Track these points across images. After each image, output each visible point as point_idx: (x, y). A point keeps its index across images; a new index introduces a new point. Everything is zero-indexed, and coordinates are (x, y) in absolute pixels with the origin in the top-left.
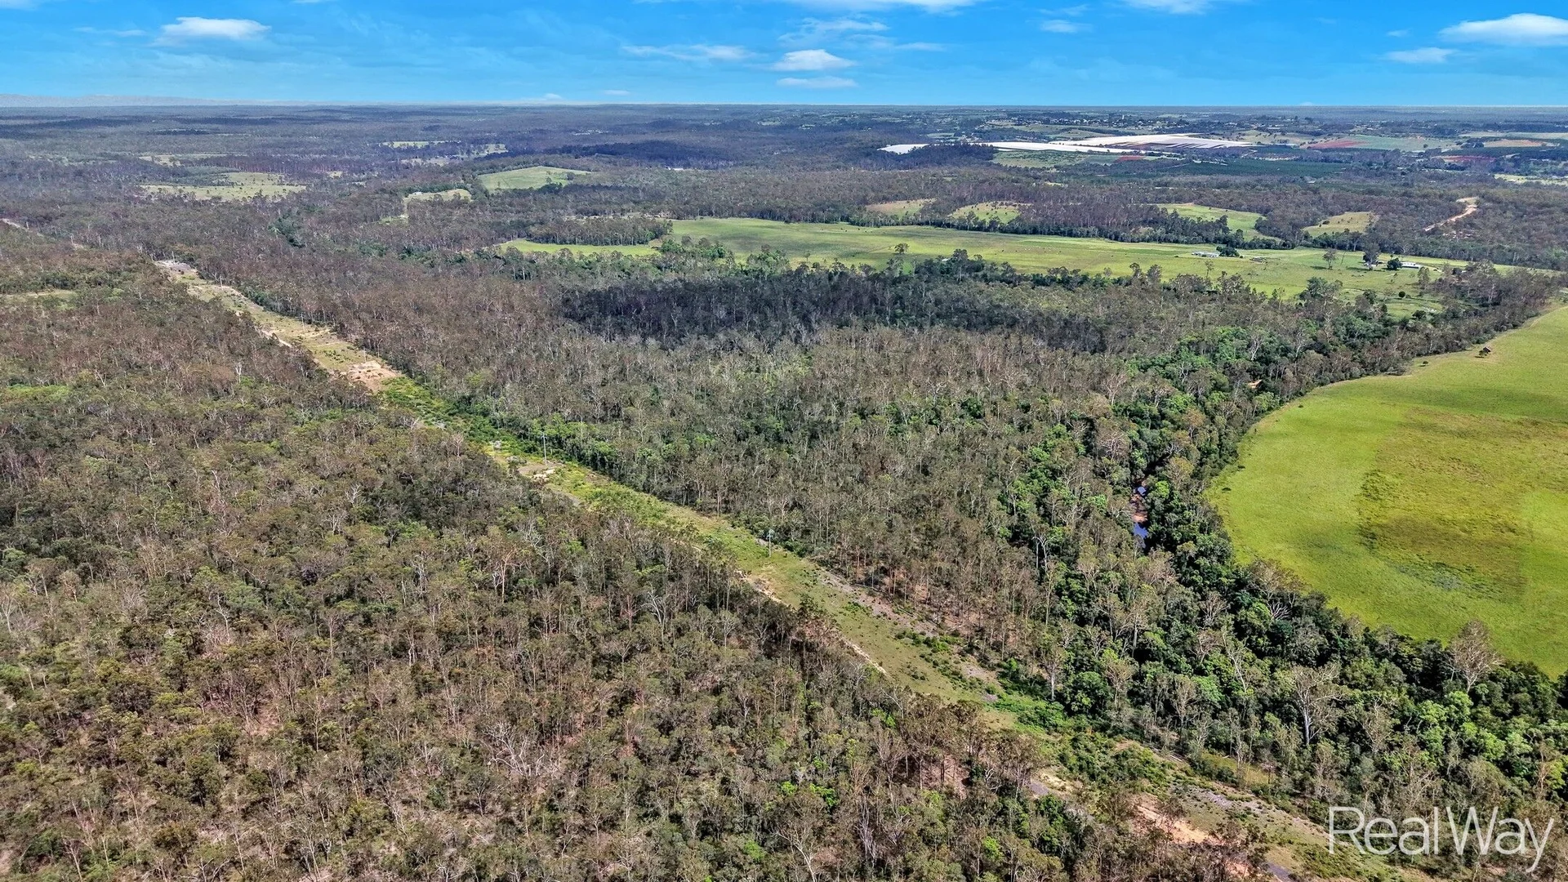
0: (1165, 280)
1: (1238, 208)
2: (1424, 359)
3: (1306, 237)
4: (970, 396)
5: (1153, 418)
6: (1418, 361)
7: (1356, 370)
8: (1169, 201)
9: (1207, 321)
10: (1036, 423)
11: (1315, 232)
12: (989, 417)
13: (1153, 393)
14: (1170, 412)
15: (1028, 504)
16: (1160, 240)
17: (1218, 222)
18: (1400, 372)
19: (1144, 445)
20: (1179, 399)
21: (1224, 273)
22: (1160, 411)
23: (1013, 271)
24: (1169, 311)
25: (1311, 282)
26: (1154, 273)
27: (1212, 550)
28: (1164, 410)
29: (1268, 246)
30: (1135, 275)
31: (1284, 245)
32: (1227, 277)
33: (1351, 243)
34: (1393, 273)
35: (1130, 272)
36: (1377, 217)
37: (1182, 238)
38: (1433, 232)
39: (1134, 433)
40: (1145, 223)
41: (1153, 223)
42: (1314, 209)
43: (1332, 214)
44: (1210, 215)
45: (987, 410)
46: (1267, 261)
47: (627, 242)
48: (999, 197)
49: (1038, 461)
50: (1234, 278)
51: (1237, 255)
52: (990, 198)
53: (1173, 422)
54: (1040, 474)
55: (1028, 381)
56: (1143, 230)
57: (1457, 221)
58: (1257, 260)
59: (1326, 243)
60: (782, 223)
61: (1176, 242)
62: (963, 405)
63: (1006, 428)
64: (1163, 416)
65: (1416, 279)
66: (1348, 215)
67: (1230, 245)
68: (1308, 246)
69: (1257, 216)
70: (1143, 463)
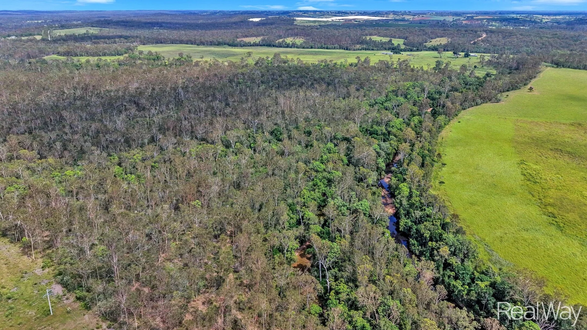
0: (372, 64)
1: (395, 37)
3: (425, 47)
4: (275, 127)
5: (384, 134)
6: (505, 94)
8: (367, 35)
9: (397, 80)
10: (315, 143)
11: (429, 44)
12: (286, 141)
13: (382, 120)
14: (394, 130)
15: (311, 214)
16: (366, 49)
17: (389, 42)
18: (498, 101)
19: (383, 154)
20: (397, 122)
21: (399, 59)
22: (386, 130)
23: (302, 61)
24: (379, 77)
25: (437, 62)
26: (367, 61)
27: (460, 250)
28: (389, 129)
29: (411, 51)
30: (358, 62)
31: (418, 50)
32: (400, 61)
33: (446, 48)
34: (467, 59)
35: (356, 61)
36: (450, 40)
37: (374, 48)
38: (475, 43)
39: (376, 146)
40: (358, 43)
41: (362, 43)
42: (424, 37)
43: (432, 39)
44: (385, 40)
45: (285, 136)
46: (413, 55)
48: (296, 35)
49: (317, 171)
50: (404, 61)
51: (400, 53)
52: (292, 36)
53: (395, 136)
54: (319, 183)
55: (310, 116)
56: (358, 46)
57: (481, 39)
58: (409, 55)
59: (434, 49)
61: (373, 50)
62: (272, 133)
63: (298, 148)
64: (389, 133)
65: (479, 60)
66: (438, 39)
67: (396, 50)
68: (427, 50)
69: (403, 40)
70: (383, 165)
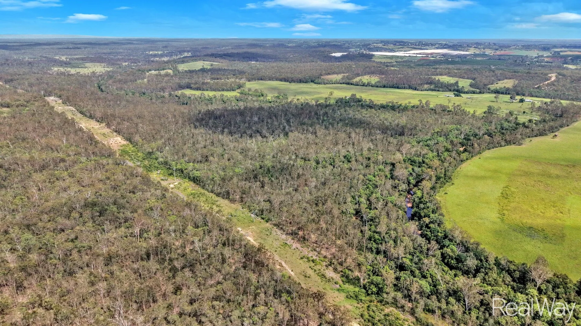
0: (431, 106)
1: (463, 78)
2: (531, 139)
3: (489, 89)
4: (347, 153)
5: (420, 163)
6: (528, 140)
7: (503, 143)
8: (437, 75)
9: (446, 123)
10: (372, 165)
11: (493, 87)
12: (354, 162)
13: (420, 153)
14: (426, 161)
15: (363, 200)
16: (432, 90)
17: (455, 83)
18: (520, 144)
19: (414, 174)
20: (431, 155)
21: (454, 104)
22: (423, 160)
23: (373, 102)
24: (430, 119)
25: (488, 107)
26: (427, 103)
27: (436, 221)
28: (424, 160)
29: (474, 93)
30: (420, 104)
31: (480, 92)
32: (456, 105)
33: (506, 92)
34: (521, 104)
35: (418, 103)
36: (517, 82)
37: (441, 89)
38: (538, 88)
39: (410, 169)
40: (427, 83)
41: (431, 83)
42: (493, 78)
43: (499, 80)
44: (452, 80)
45: (353, 159)
46: (472, 99)
47: (227, 90)
48: (372, 73)
49: (370, 181)
50: (458, 106)
51: (461, 96)
52: (369, 73)
53: (427, 165)
54: (370, 187)
55: (372, 147)
56: (426, 86)
57: (548, 83)
58: (469, 98)
59: (497, 92)
60: (288, 83)
61: (438, 91)
62: (345, 157)
63: (361, 167)
64: (424, 162)
65: (530, 106)
66: (506, 81)
67: (458, 92)
68: (489, 93)
69: (471, 81)
70: (413, 182)
